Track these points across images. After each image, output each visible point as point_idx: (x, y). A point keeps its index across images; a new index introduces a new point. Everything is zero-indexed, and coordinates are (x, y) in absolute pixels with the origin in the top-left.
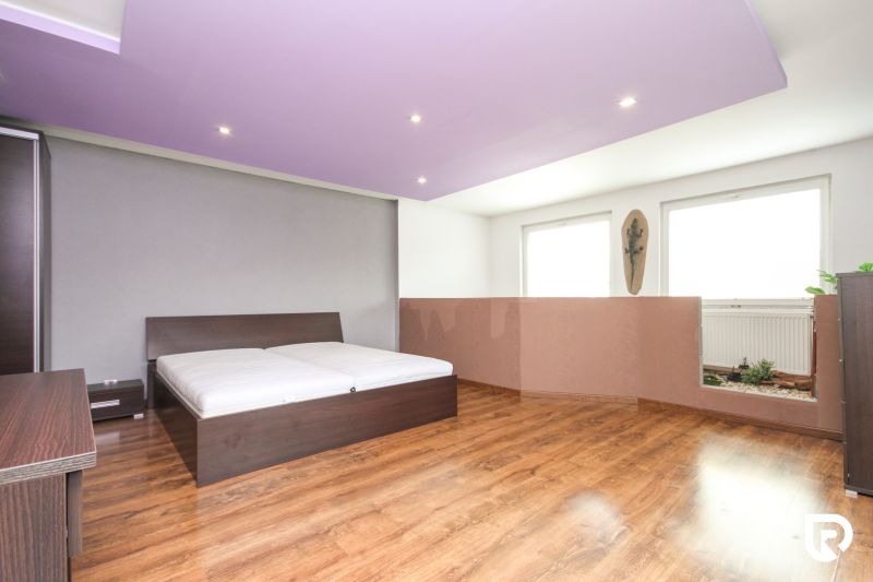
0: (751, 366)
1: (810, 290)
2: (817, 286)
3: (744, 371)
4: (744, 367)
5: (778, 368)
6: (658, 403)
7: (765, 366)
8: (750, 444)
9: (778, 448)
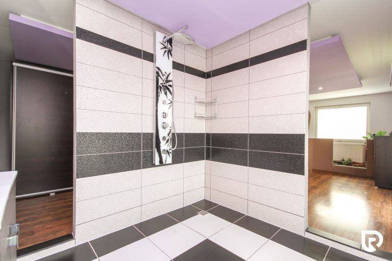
0: (345, 160)
1: (364, 137)
2: (365, 136)
3: (343, 162)
4: (343, 160)
5: (353, 160)
6: (319, 170)
7: (350, 160)
8: (349, 179)
9: (356, 180)
